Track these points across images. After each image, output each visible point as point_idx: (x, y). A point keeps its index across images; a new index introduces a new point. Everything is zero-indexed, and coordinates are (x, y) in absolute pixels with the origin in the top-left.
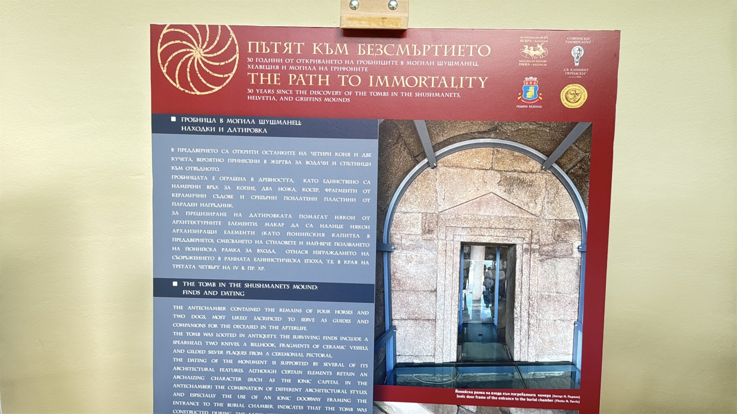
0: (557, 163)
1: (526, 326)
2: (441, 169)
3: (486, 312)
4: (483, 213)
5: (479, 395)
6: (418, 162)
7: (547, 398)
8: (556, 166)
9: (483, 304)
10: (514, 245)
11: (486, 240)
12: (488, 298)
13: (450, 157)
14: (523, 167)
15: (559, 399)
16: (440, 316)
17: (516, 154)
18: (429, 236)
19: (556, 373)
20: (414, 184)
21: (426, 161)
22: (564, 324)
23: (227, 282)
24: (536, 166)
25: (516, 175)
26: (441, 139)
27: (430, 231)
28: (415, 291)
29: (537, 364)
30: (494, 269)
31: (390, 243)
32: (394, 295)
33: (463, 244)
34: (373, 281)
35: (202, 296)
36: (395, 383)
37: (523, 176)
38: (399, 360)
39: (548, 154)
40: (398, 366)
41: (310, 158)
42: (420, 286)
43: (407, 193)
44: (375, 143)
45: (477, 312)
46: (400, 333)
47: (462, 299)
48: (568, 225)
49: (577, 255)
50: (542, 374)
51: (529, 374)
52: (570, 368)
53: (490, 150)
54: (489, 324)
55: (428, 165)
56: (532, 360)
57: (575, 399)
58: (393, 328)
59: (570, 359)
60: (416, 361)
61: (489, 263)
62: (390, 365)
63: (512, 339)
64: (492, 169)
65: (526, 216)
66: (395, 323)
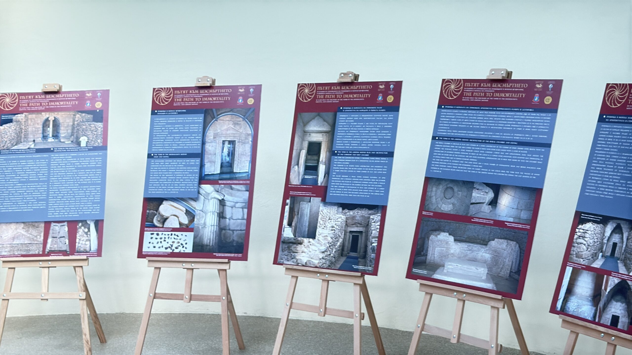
0: (247, 119)
1: (237, 162)
2: (219, 121)
3: (228, 159)
4: (228, 132)
5: (225, 182)
6: (213, 120)
7: (241, 182)
8: (246, 119)
9: (227, 157)
10: (235, 141)
11: (229, 139)
12: (229, 156)
13: (221, 118)
14: (238, 120)
15: (244, 182)
16: (216, 161)
17: (237, 116)
18: (215, 139)
19: (244, 175)
20: (212, 125)
21: (215, 119)
22: (246, 161)
23: (165, 154)
24: (241, 119)
25: (236, 122)
26: (219, 113)
27: (215, 138)
28: (211, 154)
29: (240, 173)
30: (230, 147)
31: (205, 142)
32: (206, 156)
33: (223, 141)
34: (200, 152)
35: (159, 158)
36: (204, 180)
37: (238, 122)
38: (206, 173)
39: (244, 116)
40: (205, 175)
41: (187, 120)
42: (212, 153)
43: (210, 128)
44: (203, 115)
45: (225, 159)
46: (206, 166)
47: (222, 156)
48: (249, 135)
49: (250, 143)
50: (241, 175)
51: (237, 176)
52: (247, 174)
53: (231, 115)
54: (228, 162)
55: (216, 120)
56: (238, 172)
57: (248, 182)
58: (205, 164)
59: (247, 171)
60: (210, 173)
61: (229, 146)
62: (203, 175)
63: (234, 166)
64: (231, 121)
65: (239, 133)
66: (205, 163)
